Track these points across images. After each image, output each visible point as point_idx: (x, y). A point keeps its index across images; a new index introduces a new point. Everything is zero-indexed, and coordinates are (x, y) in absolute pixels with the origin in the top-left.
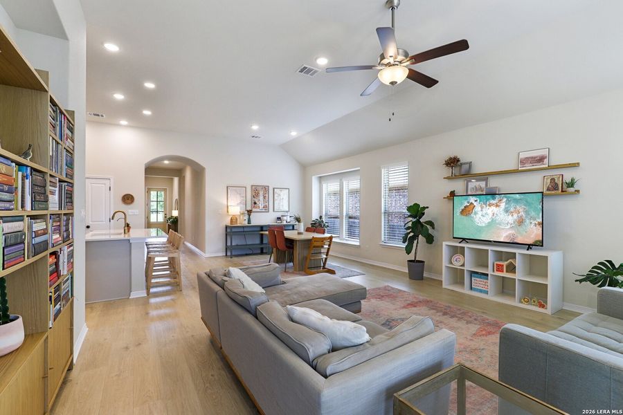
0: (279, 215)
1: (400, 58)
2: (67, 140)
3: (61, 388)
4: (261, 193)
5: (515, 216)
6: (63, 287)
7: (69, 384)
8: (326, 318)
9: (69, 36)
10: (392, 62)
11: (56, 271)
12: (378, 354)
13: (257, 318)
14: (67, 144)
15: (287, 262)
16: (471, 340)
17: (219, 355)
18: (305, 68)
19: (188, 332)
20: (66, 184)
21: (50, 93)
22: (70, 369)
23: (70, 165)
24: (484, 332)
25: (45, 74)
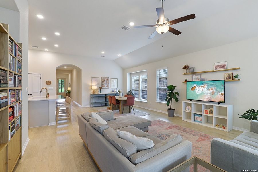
0: (113, 89)
1: (166, 22)
2: (18, 56)
3: (15, 167)
4: (106, 81)
5: (211, 91)
6: (16, 122)
7: (19, 165)
8: (135, 136)
9: (20, 11)
10: (162, 24)
11: (13, 115)
12: (159, 153)
13: (103, 136)
14: (19, 58)
15: (117, 109)
16: (196, 143)
17: (87, 151)
18: (124, 27)
19: (73, 140)
20: (18, 76)
21: (9, 34)
22: (20, 158)
23: (20, 67)
24: (201, 140)
25: (6, 26)
